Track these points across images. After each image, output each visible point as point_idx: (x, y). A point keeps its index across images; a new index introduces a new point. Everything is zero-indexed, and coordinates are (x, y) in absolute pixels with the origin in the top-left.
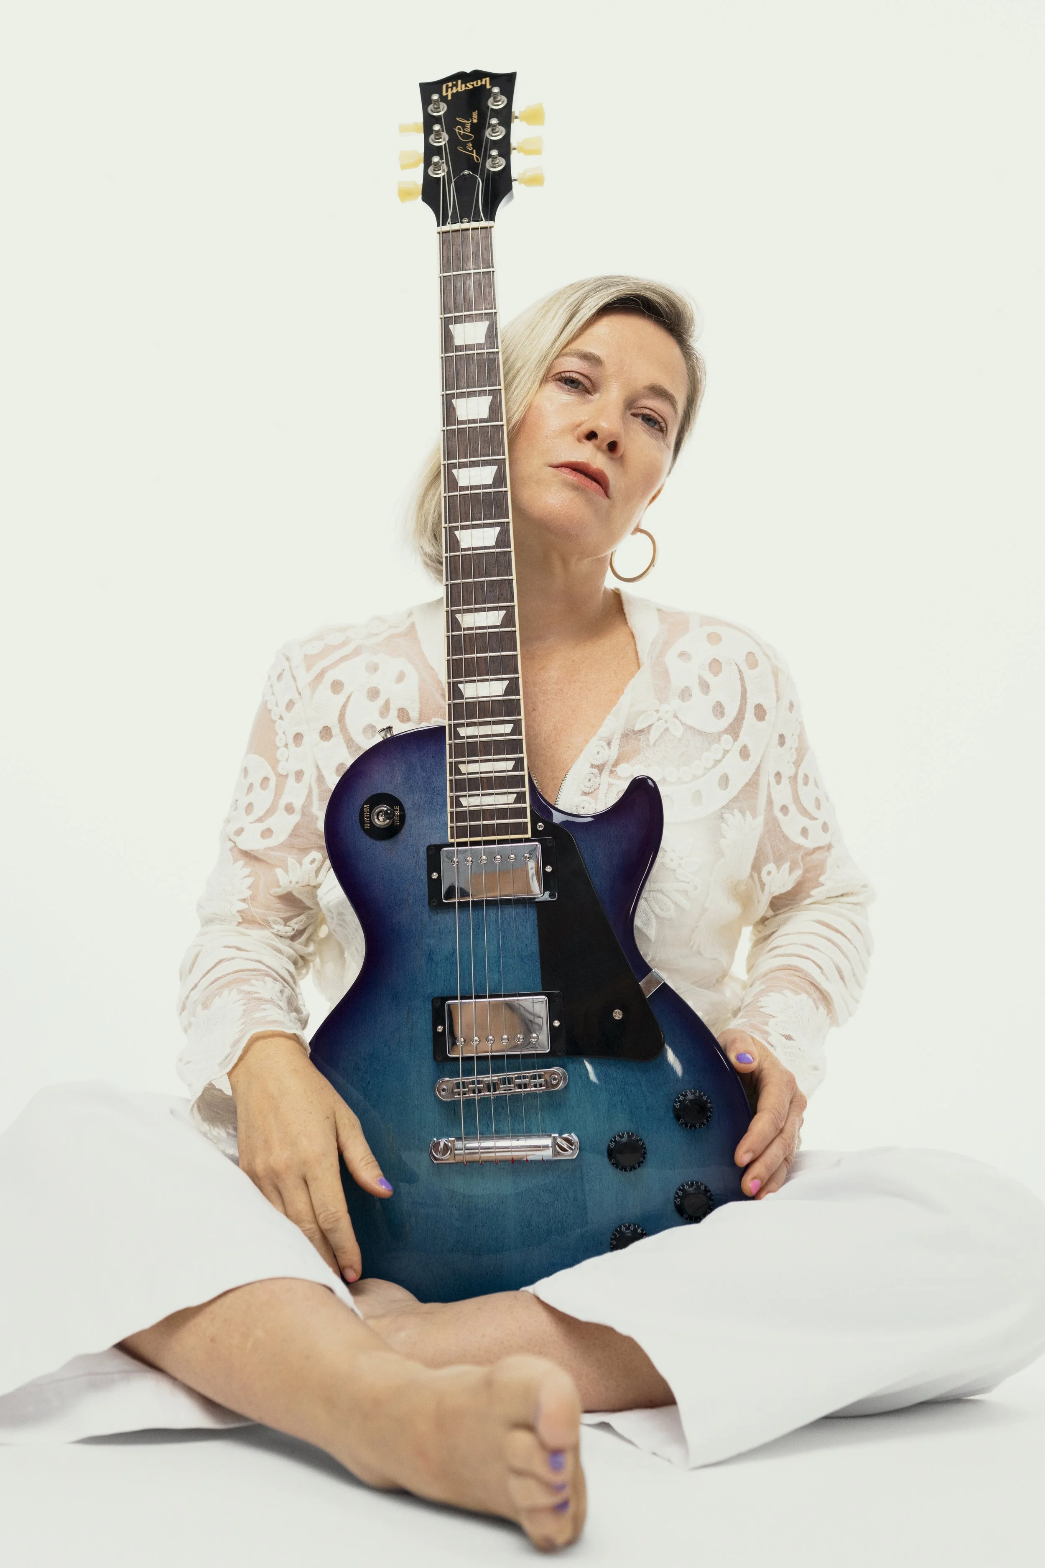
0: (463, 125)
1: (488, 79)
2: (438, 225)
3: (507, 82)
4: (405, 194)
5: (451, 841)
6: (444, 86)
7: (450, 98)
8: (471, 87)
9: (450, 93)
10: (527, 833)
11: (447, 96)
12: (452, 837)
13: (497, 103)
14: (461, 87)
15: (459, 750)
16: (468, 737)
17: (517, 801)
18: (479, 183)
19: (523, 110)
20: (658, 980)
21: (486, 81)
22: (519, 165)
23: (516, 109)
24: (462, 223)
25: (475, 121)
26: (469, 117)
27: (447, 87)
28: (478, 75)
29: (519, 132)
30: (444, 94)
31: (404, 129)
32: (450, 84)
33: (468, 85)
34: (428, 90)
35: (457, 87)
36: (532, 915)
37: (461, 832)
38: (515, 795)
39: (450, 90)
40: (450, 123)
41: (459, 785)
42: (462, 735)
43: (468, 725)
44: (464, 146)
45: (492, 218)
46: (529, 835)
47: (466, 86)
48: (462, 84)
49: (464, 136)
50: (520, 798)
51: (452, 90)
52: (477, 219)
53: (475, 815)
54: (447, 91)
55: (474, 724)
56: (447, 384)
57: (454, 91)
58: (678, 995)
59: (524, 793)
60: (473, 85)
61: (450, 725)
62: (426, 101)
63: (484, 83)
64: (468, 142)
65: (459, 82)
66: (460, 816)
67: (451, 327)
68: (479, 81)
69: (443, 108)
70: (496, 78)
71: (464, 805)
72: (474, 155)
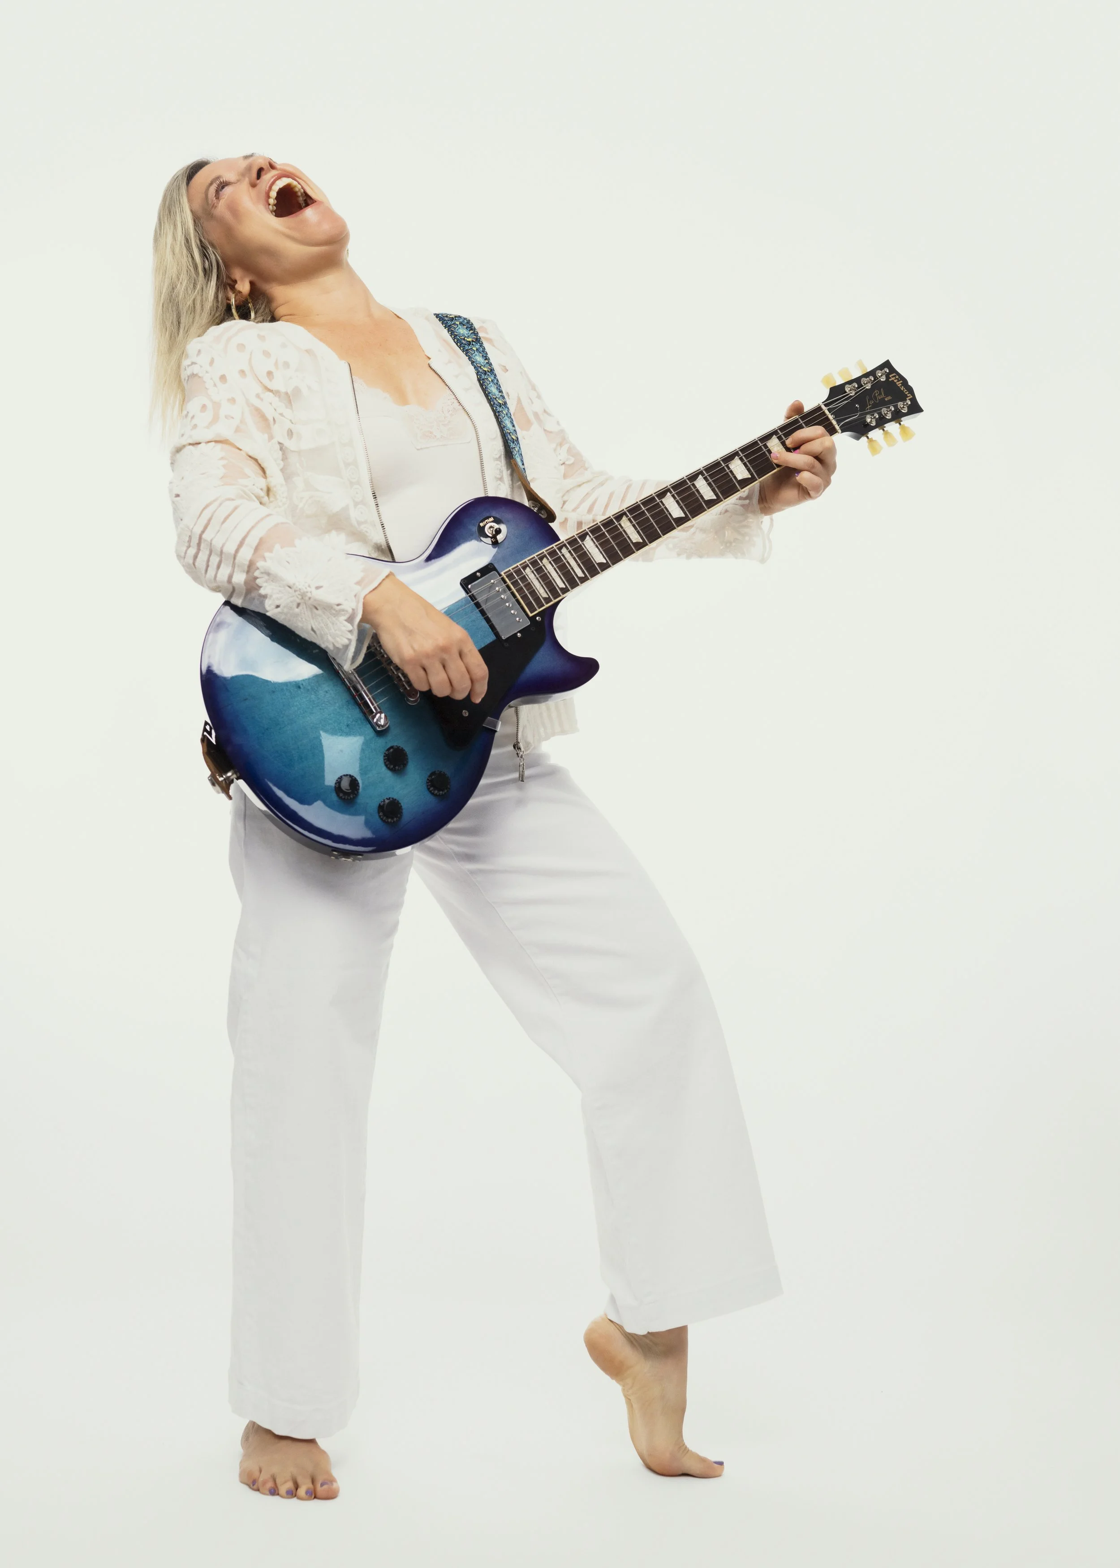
0: (880, 394)
1: (911, 397)
2: (823, 403)
3: (915, 408)
4: (826, 379)
5: (502, 573)
6: (894, 374)
7: (890, 380)
8: (902, 389)
9: (893, 379)
10: (531, 613)
11: (890, 378)
12: (505, 573)
13: (903, 406)
14: (899, 384)
15: (553, 553)
16: (563, 555)
17: (545, 599)
18: (856, 415)
19: (905, 425)
20: (495, 726)
21: (910, 396)
22: (876, 434)
23: (906, 421)
24: (831, 415)
25: (886, 399)
26: (887, 395)
27: (895, 376)
28: (911, 390)
29: (892, 427)
30: (890, 376)
31: (860, 364)
32: (897, 377)
33: (902, 387)
34: (887, 364)
35: (898, 381)
36: (492, 638)
37: (510, 576)
38: (548, 596)
39: (894, 378)
40: (877, 385)
41: (534, 563)
42: (562, 551)
43: (570, 552)
44: (870, 399)
45: (843, 431)
46: (531, 615)
47: (901, 386)
48: (901, 383)
49: (875, 397)
50: (548, 600)
51: (895, 379)
52: (838, 422)
53: (524, 579)
54: (893, 377)
55: (572, 555)
56: (744, 449)
57: (895, 381)
58: (492, 743)
59: (551, 601)
60: (904, 390)
61: (563, 542)
62: (881, 367)
63: (908, 395)
64: (873, 401)
65: (901, 382)
66: (518, 572)
67: (774, 436)
68: (908, 392)
69: (883, 379)
70: (914, 400)
71: (526, 571)
72: (869, 407)
